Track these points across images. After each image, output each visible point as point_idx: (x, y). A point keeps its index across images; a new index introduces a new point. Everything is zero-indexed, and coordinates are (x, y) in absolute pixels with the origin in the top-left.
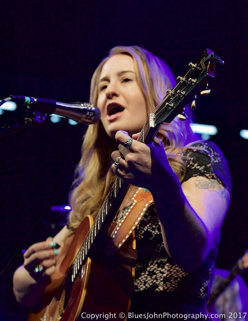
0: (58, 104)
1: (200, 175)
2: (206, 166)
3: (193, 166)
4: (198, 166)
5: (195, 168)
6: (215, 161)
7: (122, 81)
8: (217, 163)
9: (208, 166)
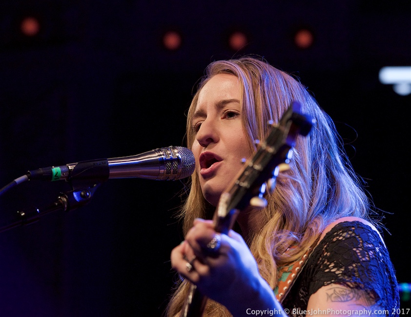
0: (111, 163)
1: (335, 283)
2: (346, 269)
3: (327, 267)
4: (334, 267)
5: (330, 272)
6: (364, 259)
7: (223, 116)
8: (366, 261)
9: (351, 267)
